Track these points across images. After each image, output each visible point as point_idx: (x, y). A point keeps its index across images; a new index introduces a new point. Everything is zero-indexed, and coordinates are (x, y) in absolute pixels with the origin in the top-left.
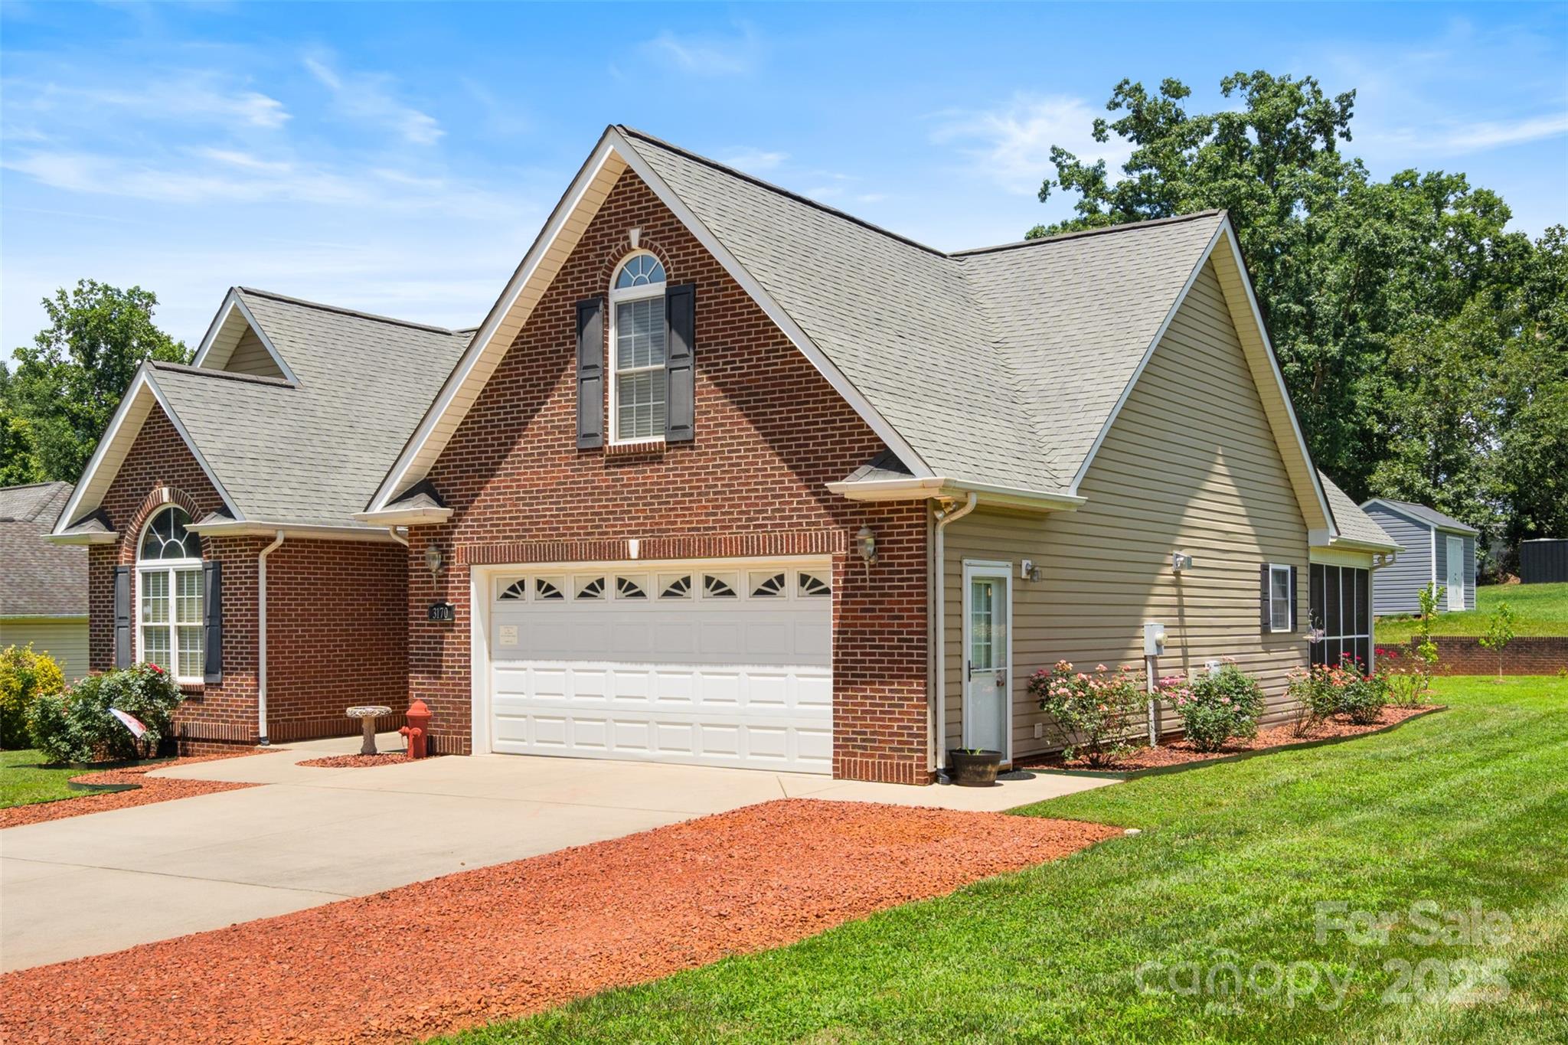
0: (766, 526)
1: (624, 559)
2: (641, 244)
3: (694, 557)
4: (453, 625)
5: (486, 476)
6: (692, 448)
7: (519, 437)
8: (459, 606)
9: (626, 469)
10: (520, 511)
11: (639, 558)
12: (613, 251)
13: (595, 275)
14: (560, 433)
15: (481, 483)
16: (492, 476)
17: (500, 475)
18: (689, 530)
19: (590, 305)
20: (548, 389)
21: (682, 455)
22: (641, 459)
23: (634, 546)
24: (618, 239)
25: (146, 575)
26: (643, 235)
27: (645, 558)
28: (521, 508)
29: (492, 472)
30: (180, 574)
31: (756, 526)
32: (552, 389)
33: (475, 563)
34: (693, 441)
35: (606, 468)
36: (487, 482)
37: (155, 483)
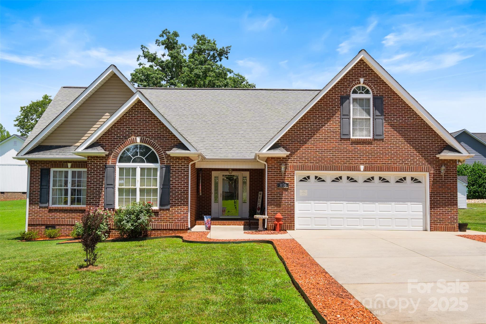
0: (408, 164)
1: (358, 171)
2: (364, 83)
3: (384, 171)
4: (288, 189)
5: (302, 144)
6: (383, 141)
7: (316, 133)
8: (290, 183)
9: (359, 145)
10: (317, 155)
11: (364, 171)
12: (354, 83)
13: (347, 89)
14: (333, 133)
15: (301, 145)
16: (305, 144)
17: (309, 144)
18: (382, 164)
19: (345, 98)
20: (328, 120)
21: (379, 143)
22: (364, 143)
23: (362, 167)
24: (356, 80)
25: (121, 169)
26: (365, 80)
27: (366, 171)
28: (318, 154)
29: (305, 143)
30: (142, 169)
31: (405, 164)
32: (330, 120)
33: (296, 170)
34: (383, 139)
35: (351, 144)
36: (303, 146)
37: (132, 135)
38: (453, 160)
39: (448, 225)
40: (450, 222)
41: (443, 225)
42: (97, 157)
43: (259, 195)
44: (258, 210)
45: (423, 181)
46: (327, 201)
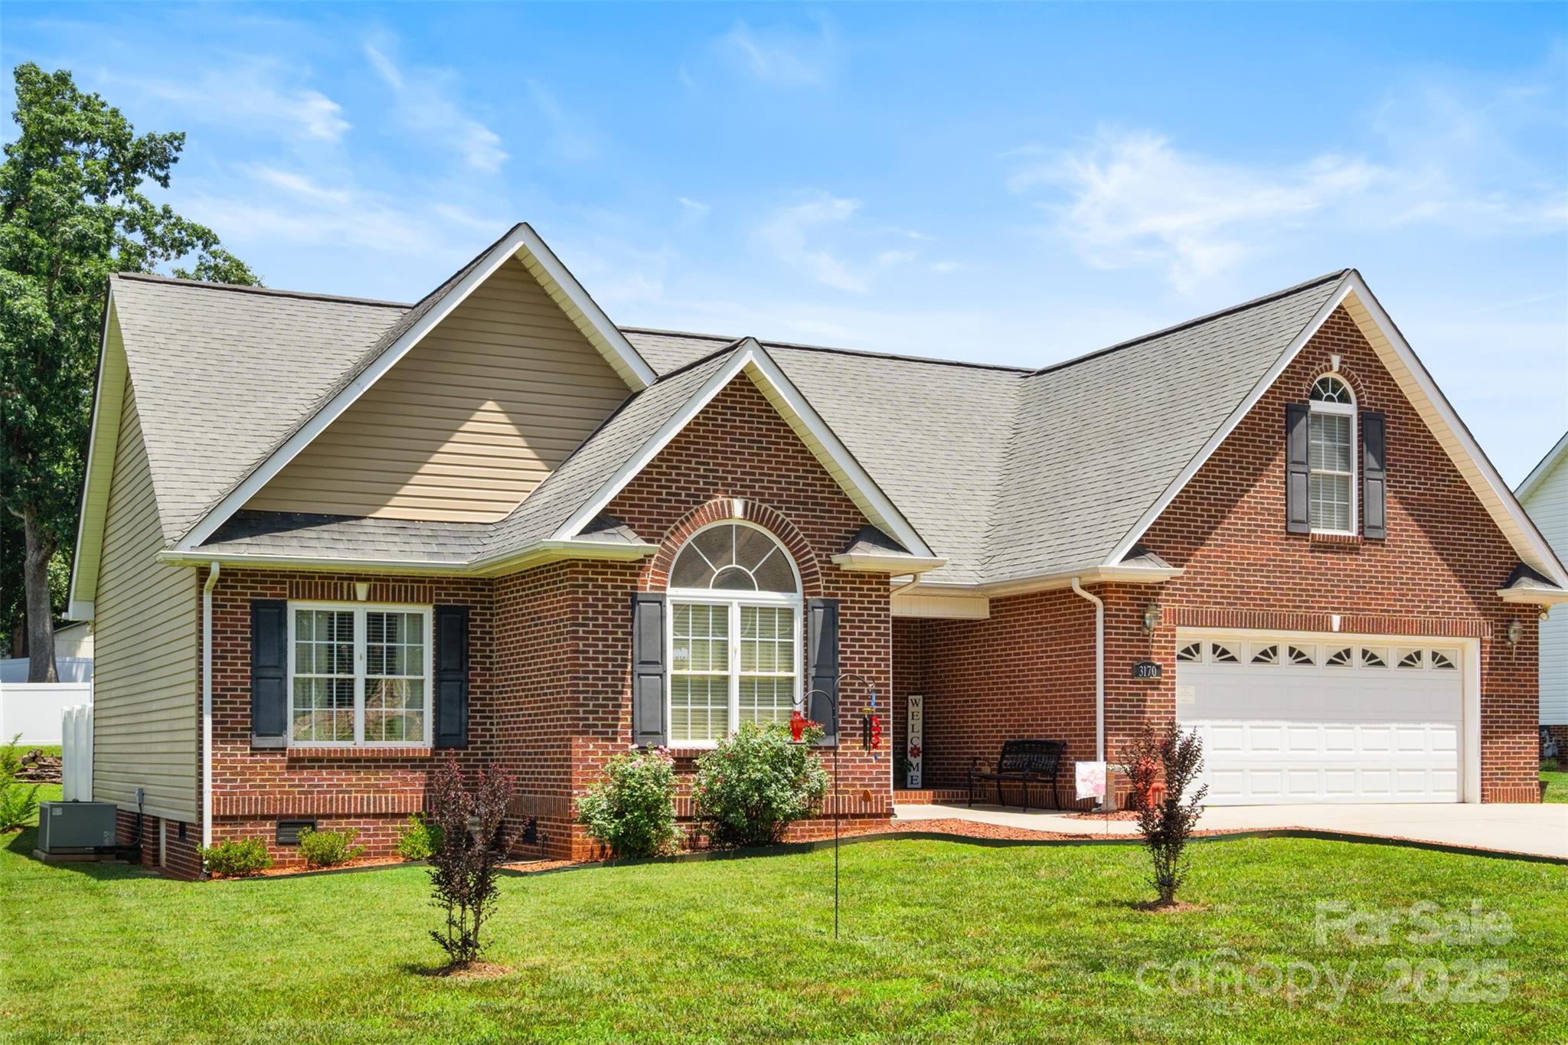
0: (1438, 613)
1: (1327, 630)
2: (1341, 371)
3: (1384, 633)
4: (1159, 683)
5: (1194, 544)
6: (1383, 545)
7: (1229, 512)
8: (1165, 665)
9: (1329, 555)
10: (1232, 580)
11: (1340, 631)
12: (1317, 368)
13: (1301, 385)
14: (1269, 515)
15: (1190, 549)
16: (1202, 544)
17: (1210, 545)
18: (1382, 611)
19: (1295, 412)
20: (1257, 473)
21: (1375, 550)
22: (1341, 548)
23: (1336, 620)
24: (1321, 360)
25: (680, 608)
26: (1342, 362)
27: (1344, 631)
28: (1232, 577)
29: (1202, 541)
30: (747, 611)
31: (1431, 613)
32: (1261, 475)
33: (1179, 625)
34: (1383, 540)
35: (1312, 551)
36: (1196, 550)
37: (716, 491)
38: (1530, 605)
39: (1519, 785)
40: (1522, 776)
41: (1508, 785)
42: (605, 564)
43: (911, 708)
44: (915, 755)
45: (1458, 664)
46: (1242, 719)
